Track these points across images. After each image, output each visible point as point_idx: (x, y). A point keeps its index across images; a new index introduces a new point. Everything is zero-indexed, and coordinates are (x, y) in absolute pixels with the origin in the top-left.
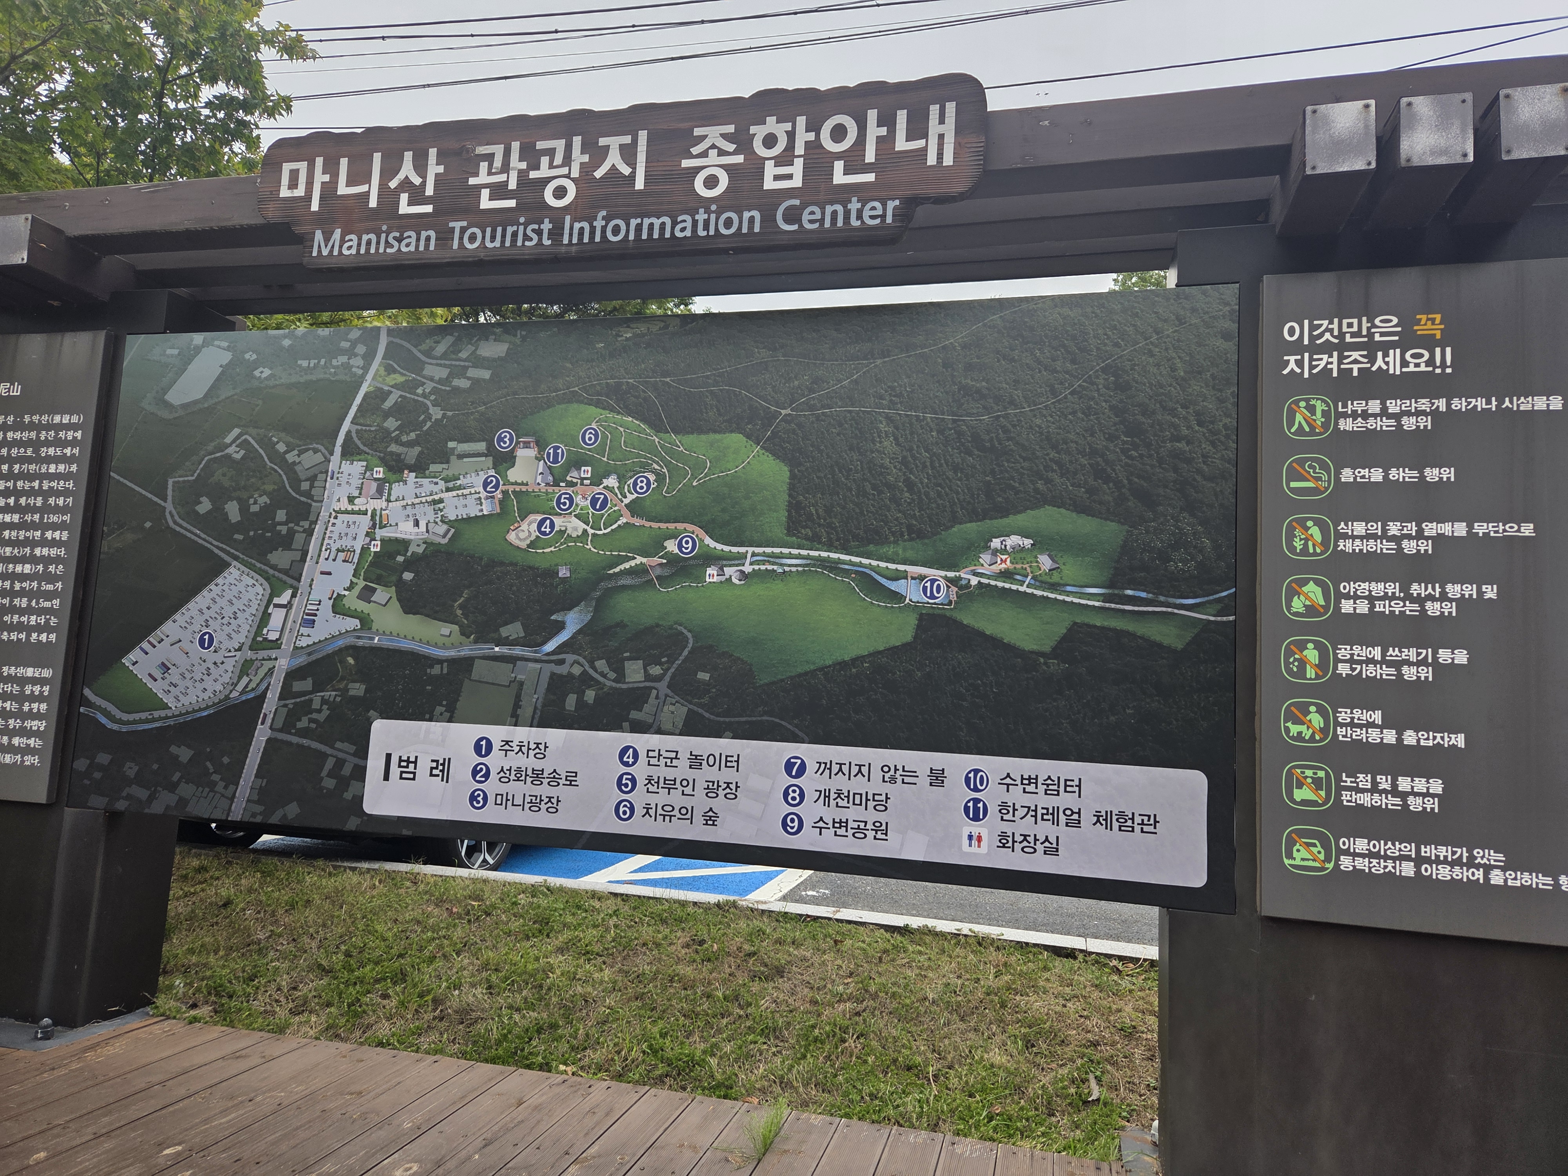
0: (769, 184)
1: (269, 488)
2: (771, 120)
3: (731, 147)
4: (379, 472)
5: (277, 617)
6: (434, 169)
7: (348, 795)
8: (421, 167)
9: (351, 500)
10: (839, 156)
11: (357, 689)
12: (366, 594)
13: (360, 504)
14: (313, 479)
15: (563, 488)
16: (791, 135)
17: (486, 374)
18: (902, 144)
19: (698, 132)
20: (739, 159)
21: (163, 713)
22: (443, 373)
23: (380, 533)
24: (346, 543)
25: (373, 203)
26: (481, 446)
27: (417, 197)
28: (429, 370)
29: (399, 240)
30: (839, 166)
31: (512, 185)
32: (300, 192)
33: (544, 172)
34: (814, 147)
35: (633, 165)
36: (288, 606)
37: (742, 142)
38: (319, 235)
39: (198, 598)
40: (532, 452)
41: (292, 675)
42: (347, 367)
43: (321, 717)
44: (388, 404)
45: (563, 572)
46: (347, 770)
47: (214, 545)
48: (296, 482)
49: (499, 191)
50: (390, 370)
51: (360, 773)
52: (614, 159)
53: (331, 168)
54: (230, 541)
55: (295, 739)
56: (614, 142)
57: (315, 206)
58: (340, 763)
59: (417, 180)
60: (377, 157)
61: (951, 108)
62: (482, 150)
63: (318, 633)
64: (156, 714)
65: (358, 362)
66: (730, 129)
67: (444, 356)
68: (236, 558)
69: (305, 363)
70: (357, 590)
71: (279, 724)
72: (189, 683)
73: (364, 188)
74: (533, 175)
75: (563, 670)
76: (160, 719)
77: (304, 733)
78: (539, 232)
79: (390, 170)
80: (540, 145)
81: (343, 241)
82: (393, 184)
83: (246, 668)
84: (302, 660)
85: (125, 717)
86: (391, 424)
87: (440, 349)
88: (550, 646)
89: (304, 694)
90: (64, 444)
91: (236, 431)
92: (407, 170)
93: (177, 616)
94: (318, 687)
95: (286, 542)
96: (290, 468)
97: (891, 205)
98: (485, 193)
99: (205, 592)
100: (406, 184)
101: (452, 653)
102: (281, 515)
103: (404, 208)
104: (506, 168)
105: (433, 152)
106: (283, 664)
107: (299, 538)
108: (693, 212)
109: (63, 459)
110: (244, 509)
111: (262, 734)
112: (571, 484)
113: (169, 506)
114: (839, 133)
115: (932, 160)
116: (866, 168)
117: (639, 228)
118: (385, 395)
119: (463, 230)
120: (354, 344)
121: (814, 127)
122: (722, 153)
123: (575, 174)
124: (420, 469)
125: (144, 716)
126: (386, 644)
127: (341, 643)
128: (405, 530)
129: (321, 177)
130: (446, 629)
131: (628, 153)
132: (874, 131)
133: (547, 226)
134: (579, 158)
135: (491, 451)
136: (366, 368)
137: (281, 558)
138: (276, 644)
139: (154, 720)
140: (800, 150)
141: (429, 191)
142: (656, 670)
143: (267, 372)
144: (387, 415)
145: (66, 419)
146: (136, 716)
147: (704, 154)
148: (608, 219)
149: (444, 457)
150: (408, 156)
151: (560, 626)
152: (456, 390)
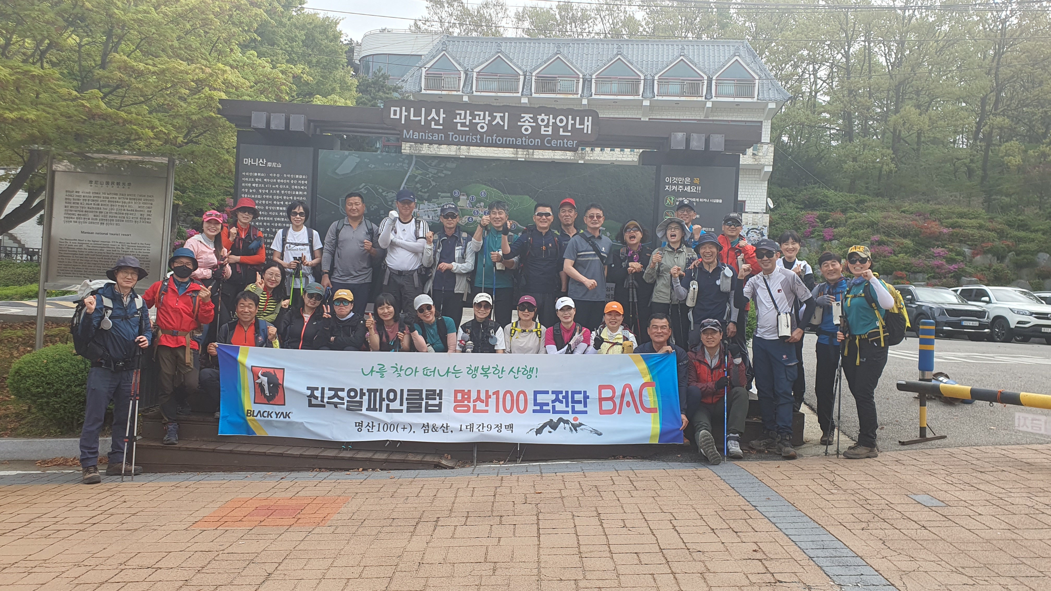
0: (542, 132)
1: (377, 203)
2: (543, 115)
3: (532, 121)
6: (442, 115)
8: (438, 114)
10: (561, 127)
15: (475, 209)
16: (548, 120)
17: (449, 173)
18: (578, 126)
19: (522, 115)
20: (534, 124)
22: (436, 171)
25: (423, 123)
26: (449, 195)
27: (437, 123)
28: (430, 170)
29: (432, 136)
30: (561, 130)
31: (468, 123)
32: (398, 117)
33: (477, 121)
34: (554, 123)
35: (504, 123)
37: (535, 120)
38: (405, 131)
40: (465, 197)
42: (402, 167)
44: (417, 180)
48: (386, 202)
49: (463, 125)
50: (417, 169)
52: (498, 120)
53: (408, 111)
56: (498, 115)
57: (403, 122)
59: (437, 118)
60: (423, 109)
61: (590, 118)
62: (458, 112)
65: (406, 165)
66: (532, 116)
67: (435, 166)
69: (387, 164)
73: (419, 118)
74: (474, 121)
78: (476, 138)
79: (428, 114)
80: (476, 113)
81: (413, 134)
82: (429, 118)
86: (418, 186)
87: (433, 164)
90: (301, 185)
91: (364, 184)
92: (433, 114)
96: (384, 197)
97: (575, 142)
98: (459, 125)
100: (433, 119)
102: (382, 212)
103: (433, 126)
104: (465, 118)
105: (442, 110)
108: (522, 138)
109: (301, 190)
112: (477, 207)
114: (561, 121)
115: (585, 131)
116: (569, 131)
117: (506, 140)
118: (416, 177)
119: (453, 135)
120: (404, 160)
121: (555, 118)
122: (529, 122)
123: (487, 122)
124: (429, 200)
129: (404, 113)
131: (502, 118)
132: (571, 122)
133: (478, 137)
134: (488, 118)
135: (452, 196)
136: (409, 168)
140: (551, 124)
141: (441, 122)
143: (373, 166)
144: (417, 183)
145: (301, 177)
147: (524, 122)
148: (497, 137)
149: (437, 197)
150: (434, 110)
152: (439, 177)
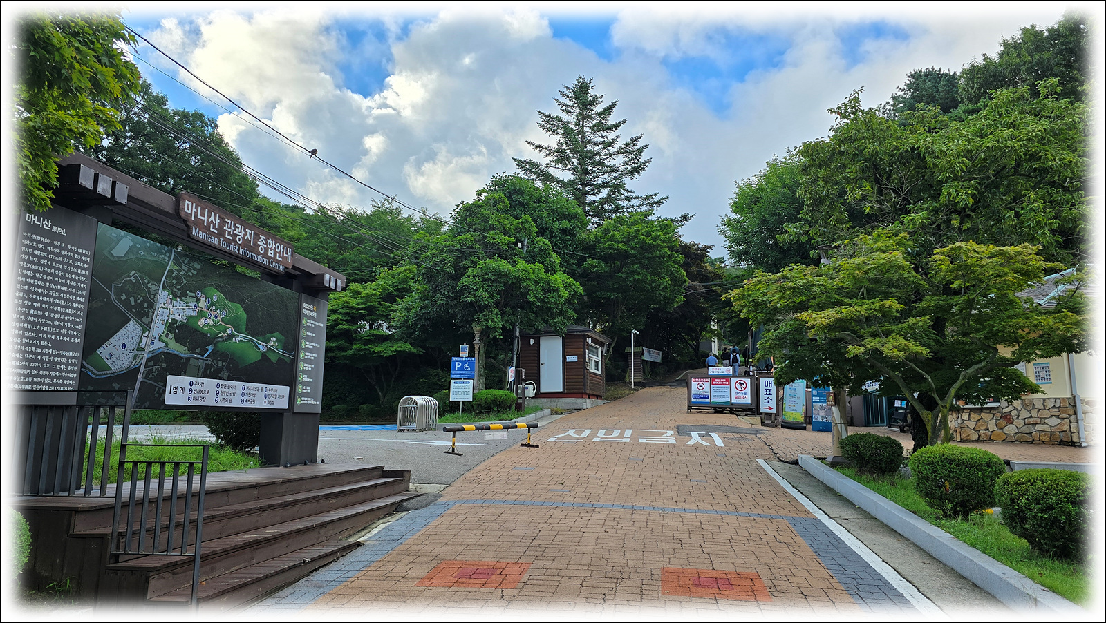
0: (269, 254)
1: (143, 295)
2: (270, 239)
3: (265, 242)
4: (171, 297)
5: (144, 339)
6: (217, 220)
7: (161, 399)
8: (214, 218)
9: (164, 304)
10: (278, 253)
11: (164, 366)
12: (167, 335)
13: (166, 306)
14: (154, 295)
15: (209, 311)
16: (272, 244)
17: (196, 273)
18: (285, 255)
19: (260, 236)
20: (266, 246)
21: (110, 372)
22: (187, 269)
23: (171, 316)
24: (162, 318)
25: (205, 223)
26: (194, 295)
27: (213, 226)
28: (183, 267)
29: (211, 238)
30: (278, 255)
31: (231, 233)
32: (189, 211)
33: (237, 232)
34: (275, 249)
35: (251, 239)
36: (147, 337)
38: (193, 227)
39: (121, 330)
40: (204, 299)
41: (148, 360)
42: (164, 259)
43: (155, 374)
44: (173, 275)
45: (209, 335)
46: (161, 391)
47: (126, 312)
48: (150, 294)
50: (175, 264)
51: (164, 391)
52: (248, 235)
53: (197, 208)
54: (131, 311)
55: (148, 381)
56: (248, 231)
57: (192, 217)
58: (160, 389)
59: (214, 222)
60: (206, 210)
61: (290, 250)
62: (227, 220)
63: (155, 347)
64: (108, 372)
65: (167, 258)
66: (265, 238)
67: (187, 264)
68: (133, 318)
69: (153, 254)
70: (165, 333)
71: (144, 377)
72: (118, 361)
73: (203, 218)
74: (235, 232)
75: (207, 362)
76: (109, 374)
77: (150, 379)
78: (236, 249)
79: (208, 215)
80: (236, 225)
81: (199, 232)
82: (209, 220)
83: (135, 357)
84: (151, 355)
85: (98, 373)
86: (174, 281)
87: (186, 262)
88: (205, 356)
89: (151, 366)
90: (84, 262)
91: (134, 272)
93: (115, 336)
94: (155, 365)
95: (147, 315)
96: (149, 289)
97: (283, 267)
98: (226, 232)
99: (123, 328)
100: (212, 222)
101: (186, 356)
102: (146, 305)
103: (211, 228)
104: (230, 227)
105: (217, 215)
106: (146, 356)
107: (151, 314)
109: (82, 268)
110: (136, 301)
111: (139, 379)
112: (212, 311)
113: (113, 295)
114: (278, 247)
115: (288, 260)
116: (280, 257)
117: (251, 255)
118: (173, 272)
119: (223, 241)
120: (166, 252)
121: (275, 244)
122: (263, 243)
123: (241, 236)
124: (180, 298)
125: (104, 372)
126: (171, 352)
127: (161, 350)
128: (177, 317)
129: (193, 209)
130: (185, 349)
132: (282, 250)
133: (237, 247)
134: (242, 232)
135: (196, 297)
136: (169, 261)
137: (145, 320)
138: (143, 349)
139: (107, 374)
140: (273, 248)
141: (216, 226)
142: (224, 364)
143: (143, 253)
144: (173, 278)
145: (84, 252)
146: (102, 373)
149: (186, 295)
150: (212, 213)
151: (207, 350)
152: (189, 276)
